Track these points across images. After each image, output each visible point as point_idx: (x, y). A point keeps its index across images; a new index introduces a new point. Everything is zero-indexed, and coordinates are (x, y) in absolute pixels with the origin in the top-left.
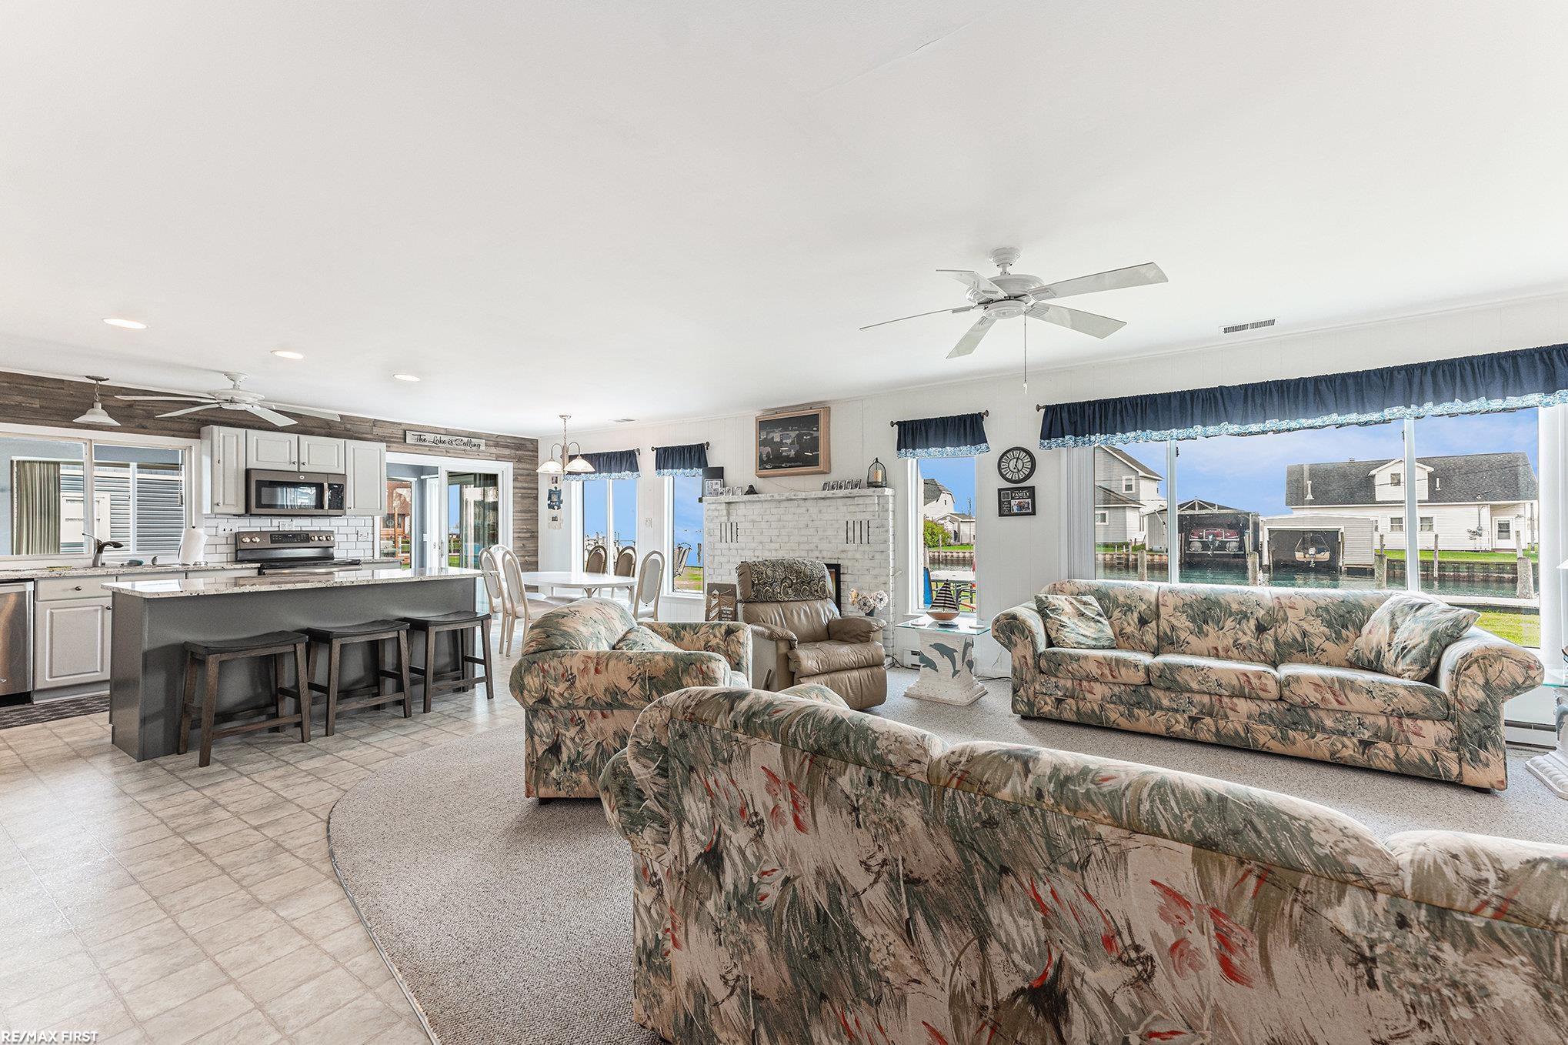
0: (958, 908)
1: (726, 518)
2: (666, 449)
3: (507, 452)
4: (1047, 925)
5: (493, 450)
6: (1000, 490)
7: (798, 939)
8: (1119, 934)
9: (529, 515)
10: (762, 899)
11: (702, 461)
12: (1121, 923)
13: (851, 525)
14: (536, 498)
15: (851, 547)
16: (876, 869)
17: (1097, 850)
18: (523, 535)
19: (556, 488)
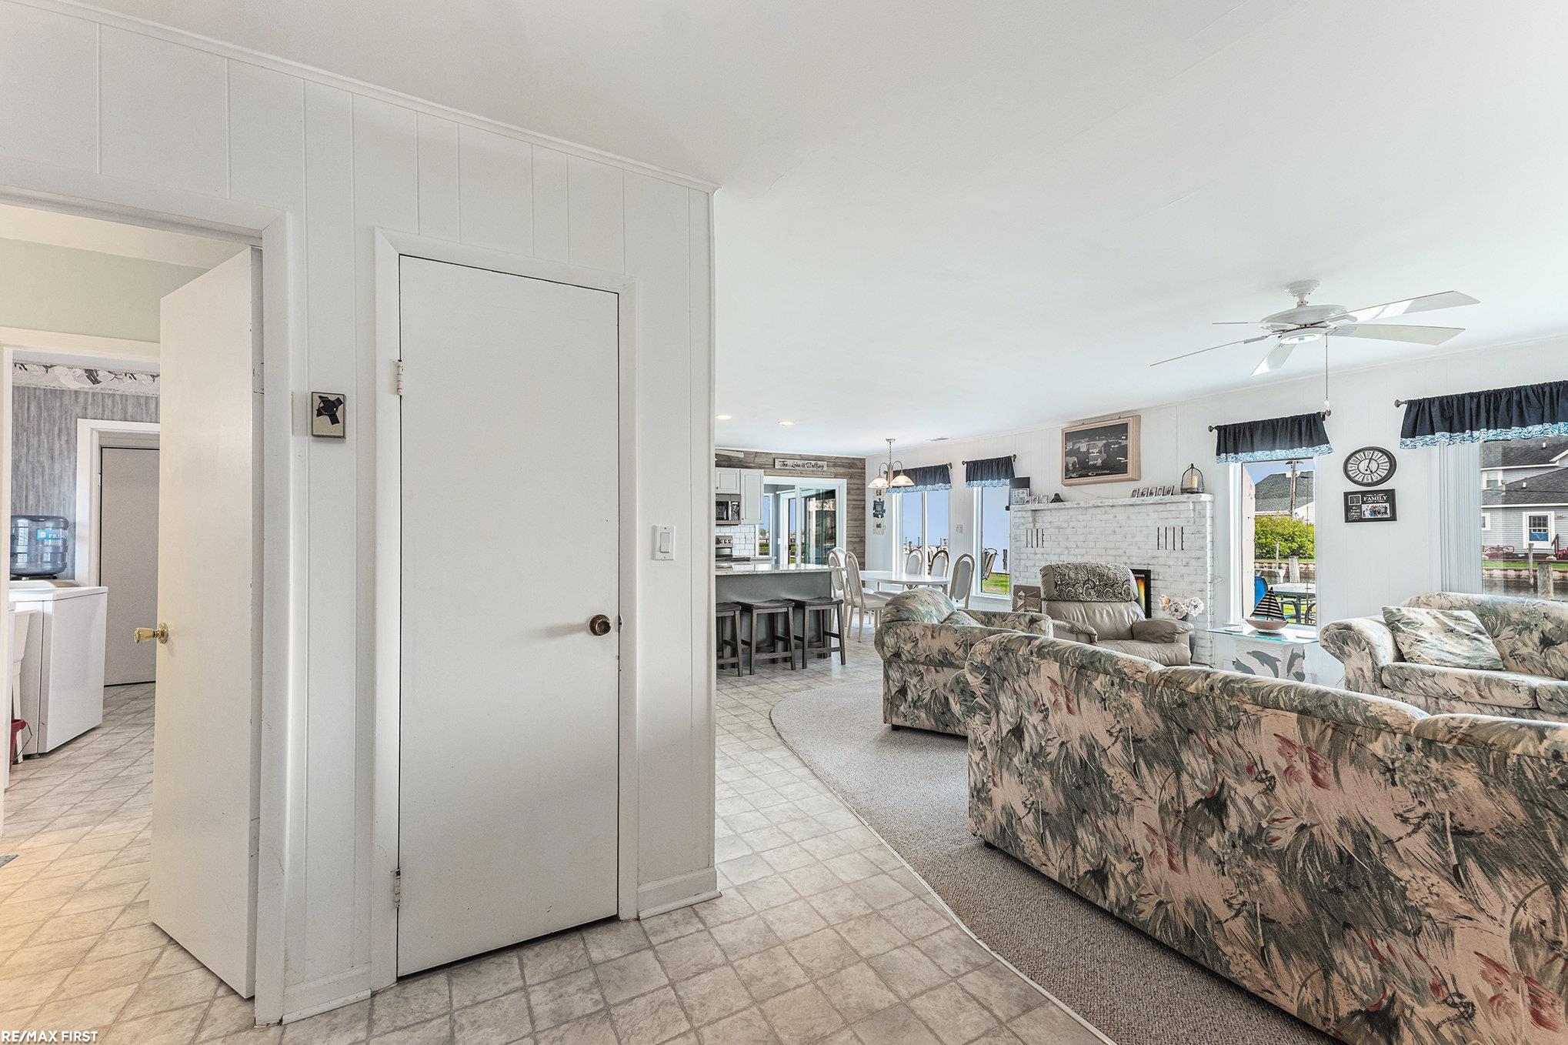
0: (1163, 755)
1: (1032, 524)
2: (975, 463)
3: (842, 470)
4: (1215, 762)
5: (833, 470)
6: (1346, 494)
7: (1069, 777)
8: (1256, 764)
9: (858, 523)
10: (1048, 755)
11: (1009, 472)
12: (1257, 759)
13: (1162, 531)
14: (864, 508)
15: (1162, 552)
16: (1116, 734)
17: (1244, 718)
18: (854, 540)
19: (880, 499)
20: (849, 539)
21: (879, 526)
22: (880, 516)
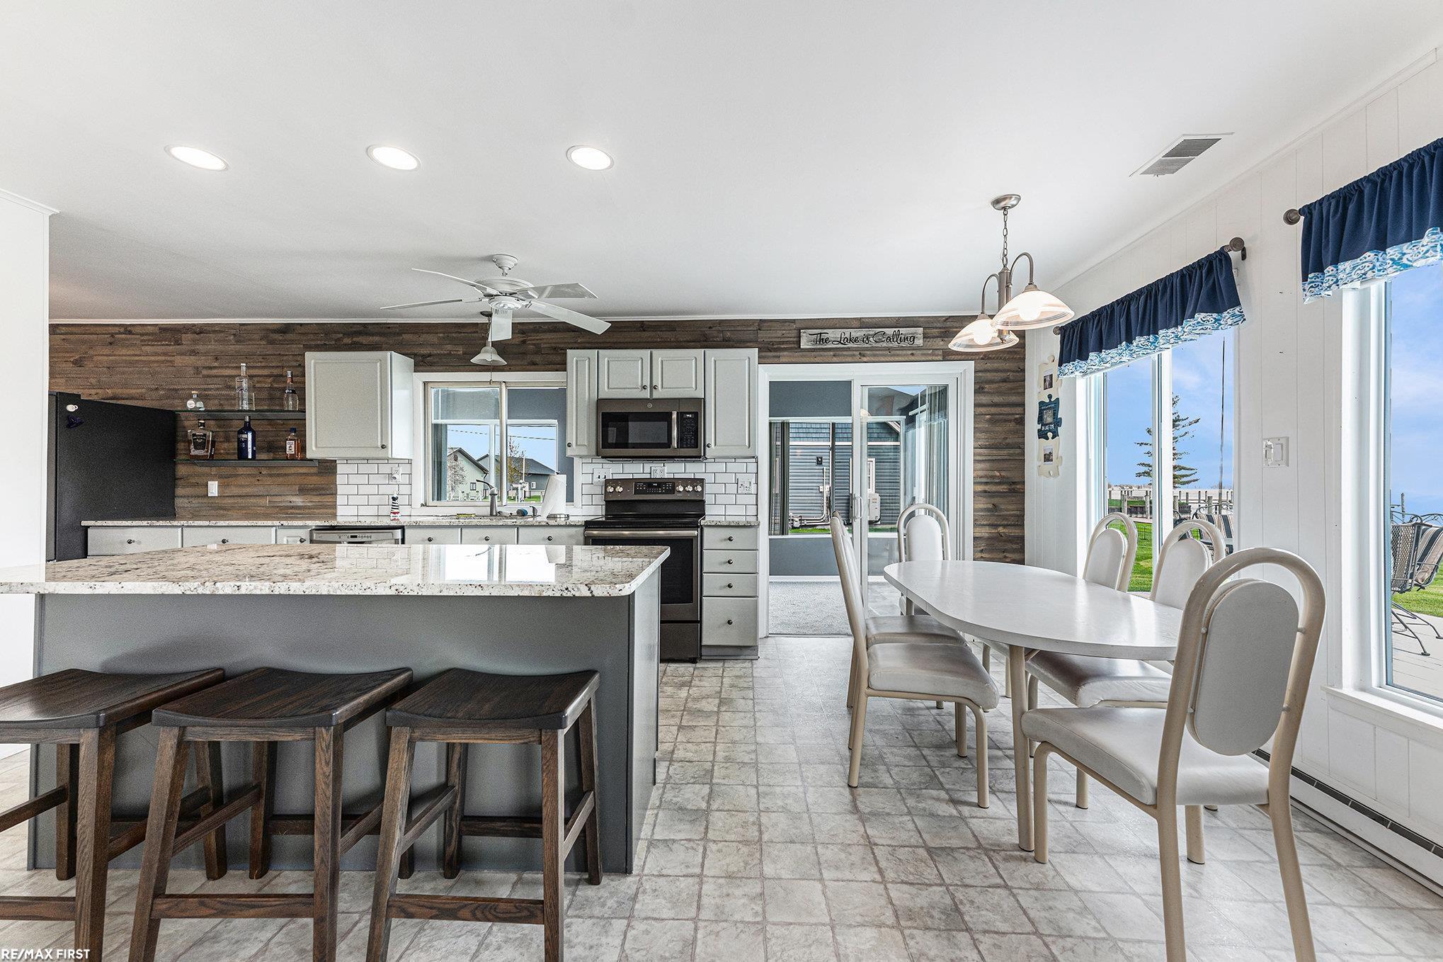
9: (1006, 452)
14: (1020, 420)
18: (994, 488)
19: (1050, 397)
20: (980, 488)
21: (1048, 458)
22: (1050, 435)
